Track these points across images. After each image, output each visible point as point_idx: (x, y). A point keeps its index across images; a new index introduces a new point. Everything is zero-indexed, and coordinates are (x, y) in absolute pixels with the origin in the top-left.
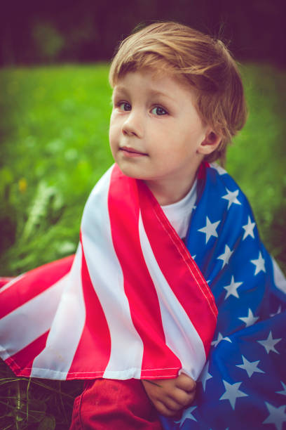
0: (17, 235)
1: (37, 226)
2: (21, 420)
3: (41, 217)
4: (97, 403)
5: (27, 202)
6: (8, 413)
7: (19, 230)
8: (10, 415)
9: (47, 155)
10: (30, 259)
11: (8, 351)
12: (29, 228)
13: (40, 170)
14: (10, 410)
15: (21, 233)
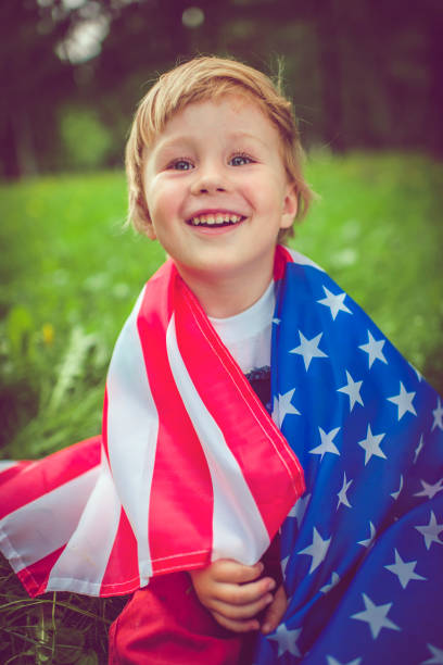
0: (41, 406)
1: (71, 391)
2: (45, 659)
3: (76, 378)
4: (137, 624)
5: (56, 359)
6: (26, 650)
7: (43, 399)
8: (30, 653)
9: (85, 295)
10: (59, 437)
11: (24, 559)
12: (59, 393)
13: (72, 314)
14: (30, 646)
15: (48, 404)
